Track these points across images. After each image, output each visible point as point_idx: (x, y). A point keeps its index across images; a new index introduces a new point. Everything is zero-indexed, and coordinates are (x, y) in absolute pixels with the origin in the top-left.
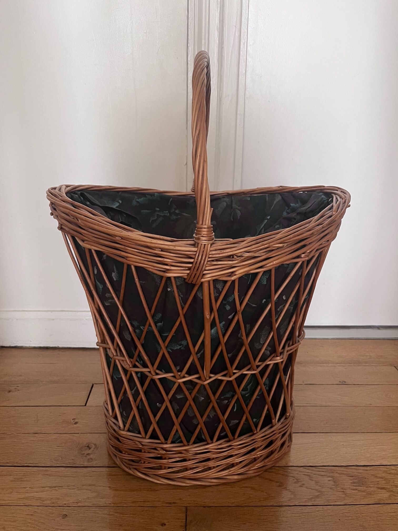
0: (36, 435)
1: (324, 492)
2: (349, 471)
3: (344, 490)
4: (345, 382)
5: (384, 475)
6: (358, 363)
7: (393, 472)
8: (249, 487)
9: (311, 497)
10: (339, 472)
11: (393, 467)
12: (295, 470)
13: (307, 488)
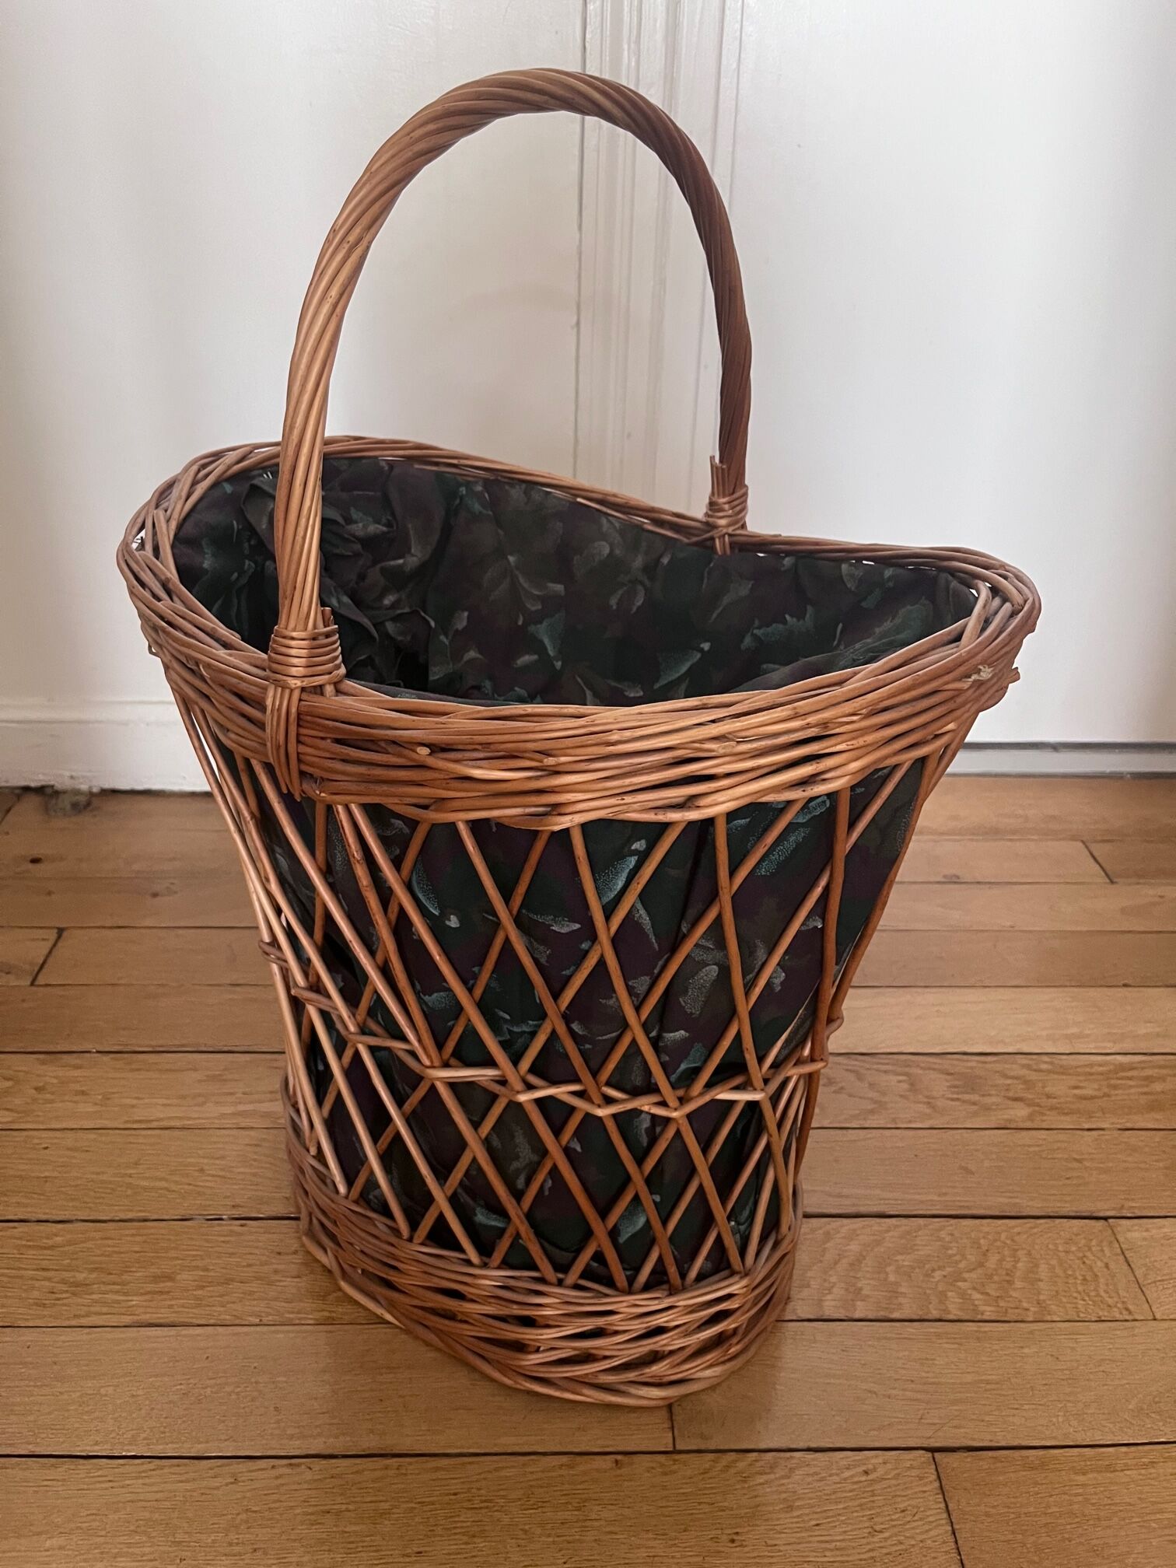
0: (238, 989)
1: (886, 1103)
2: (946, 1063)
3: (932, 1100)
4: (958, 877)
5: (1024, 1072)
6: (993, 833)
7: (1044, 1067)
9: (858, 1112)
10: (922, 1065)
11: (1045, 1058)
13: (850, 1095)
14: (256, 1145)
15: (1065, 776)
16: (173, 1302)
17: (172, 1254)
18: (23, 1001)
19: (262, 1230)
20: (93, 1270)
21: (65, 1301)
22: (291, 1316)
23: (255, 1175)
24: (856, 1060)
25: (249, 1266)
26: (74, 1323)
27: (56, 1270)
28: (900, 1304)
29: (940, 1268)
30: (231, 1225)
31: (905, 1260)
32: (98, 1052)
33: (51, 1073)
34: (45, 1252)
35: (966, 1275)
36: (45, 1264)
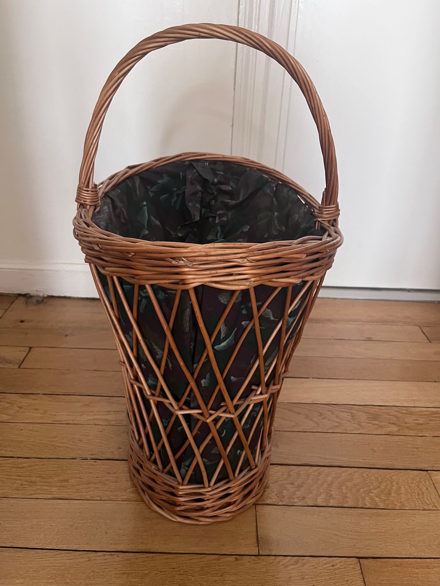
0: (96, 372)
1: (342, 423)
2: (366, 409)
3: (360, 423)
4: (371, 338)
5: (396, 413)
6: (384, 322)
7: (404, 412)
8: (280, 418)
9: (331, 426)
10: (357, 409)
11: (405, 408)
12: (320, 407)
13: (329, 420)
14: (101, 431)
15: (412, 301)
16: (68, 490)
17: (68, 472)
18: (15, 374)
19: (102, 464)
20: (37, 477)
21: (27, 488)
22: (113, 497)
23: (100, 443)
24: (331, 407)
25: (97, 477)
26: (30, 497)
27: (24, 476)
28: (347, 501)
29: (363, 488)
30: (91, 462)
31: (349, 484)
32: (43, 394)
33: (25, 401)
34: (20, 469)
35: (373, 491)
36: (20, 474)
